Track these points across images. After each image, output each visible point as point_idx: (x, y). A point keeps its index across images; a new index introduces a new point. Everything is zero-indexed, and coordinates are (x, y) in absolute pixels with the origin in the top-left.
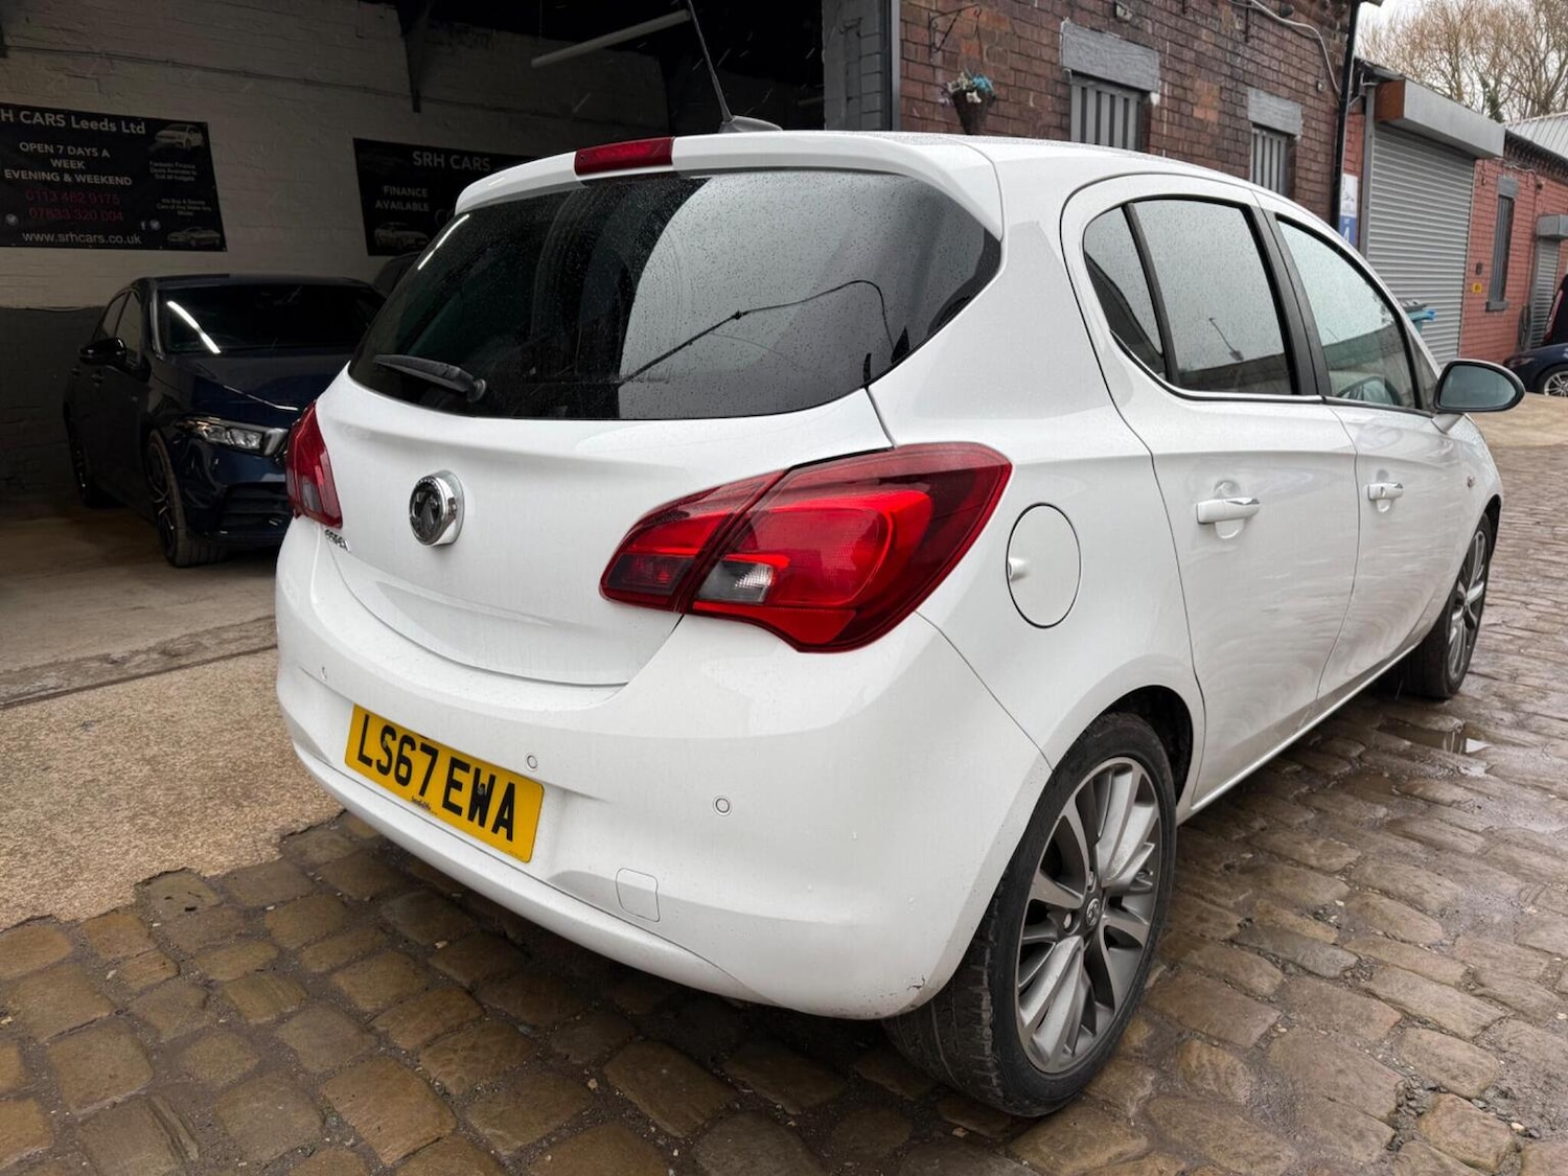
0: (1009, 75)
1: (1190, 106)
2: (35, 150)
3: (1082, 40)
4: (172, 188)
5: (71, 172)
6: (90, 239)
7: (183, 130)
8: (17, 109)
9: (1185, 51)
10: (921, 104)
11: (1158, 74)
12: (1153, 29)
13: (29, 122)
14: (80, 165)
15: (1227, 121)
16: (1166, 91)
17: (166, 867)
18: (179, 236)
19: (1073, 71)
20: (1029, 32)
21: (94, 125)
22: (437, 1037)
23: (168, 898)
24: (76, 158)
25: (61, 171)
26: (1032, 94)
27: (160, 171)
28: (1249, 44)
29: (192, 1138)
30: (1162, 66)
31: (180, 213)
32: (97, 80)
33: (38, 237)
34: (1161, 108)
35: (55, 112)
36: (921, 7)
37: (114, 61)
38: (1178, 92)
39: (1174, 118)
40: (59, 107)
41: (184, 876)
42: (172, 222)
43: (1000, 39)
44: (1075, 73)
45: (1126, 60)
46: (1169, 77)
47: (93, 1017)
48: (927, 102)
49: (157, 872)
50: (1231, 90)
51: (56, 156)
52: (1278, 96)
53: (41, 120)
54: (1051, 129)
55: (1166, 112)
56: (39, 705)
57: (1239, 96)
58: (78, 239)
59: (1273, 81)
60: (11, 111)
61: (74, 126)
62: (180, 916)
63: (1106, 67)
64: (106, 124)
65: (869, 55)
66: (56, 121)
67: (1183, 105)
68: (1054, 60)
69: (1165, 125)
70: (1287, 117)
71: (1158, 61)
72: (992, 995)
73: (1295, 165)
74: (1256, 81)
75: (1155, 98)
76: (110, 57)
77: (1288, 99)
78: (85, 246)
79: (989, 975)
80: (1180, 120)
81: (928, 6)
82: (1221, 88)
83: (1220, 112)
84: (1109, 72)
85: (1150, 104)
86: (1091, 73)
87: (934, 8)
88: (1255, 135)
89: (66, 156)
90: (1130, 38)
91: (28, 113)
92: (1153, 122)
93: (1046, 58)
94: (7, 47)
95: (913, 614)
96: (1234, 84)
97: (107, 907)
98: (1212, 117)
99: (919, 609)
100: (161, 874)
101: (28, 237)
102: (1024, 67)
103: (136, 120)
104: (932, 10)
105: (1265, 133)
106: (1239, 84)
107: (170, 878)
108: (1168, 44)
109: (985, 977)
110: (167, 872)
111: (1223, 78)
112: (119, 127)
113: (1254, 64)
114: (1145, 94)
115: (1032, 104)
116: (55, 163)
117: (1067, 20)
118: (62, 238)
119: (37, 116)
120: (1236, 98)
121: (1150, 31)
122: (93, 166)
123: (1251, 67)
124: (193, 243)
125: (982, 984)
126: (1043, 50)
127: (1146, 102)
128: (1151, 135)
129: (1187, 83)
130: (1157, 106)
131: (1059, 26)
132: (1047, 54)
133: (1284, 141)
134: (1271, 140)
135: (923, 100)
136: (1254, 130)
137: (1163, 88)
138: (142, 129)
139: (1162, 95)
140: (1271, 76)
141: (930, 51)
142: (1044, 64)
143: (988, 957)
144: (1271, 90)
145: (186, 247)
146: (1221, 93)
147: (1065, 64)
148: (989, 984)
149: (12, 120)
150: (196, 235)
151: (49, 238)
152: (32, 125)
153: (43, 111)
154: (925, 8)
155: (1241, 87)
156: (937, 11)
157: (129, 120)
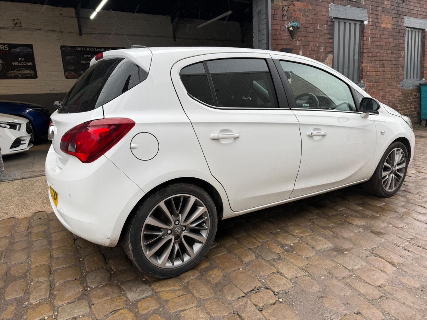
0: (311, 20)
1: (380, 24)
2: (87, 56)
3: (338, 8)
8: (84, 47)
9: (378, 8)
10: (279, 31)
11: (367, 15)
12: (365, 3)
13: (86, 50)
15: (395, 27)
16: (370, 20)
17: (42, 210)
19: (334, 17)
20: (318, 8)
21: (100, 50)
22: (61, 247)
23: (38, 216)
26: (319, 25)
28: (405, 3)
29: (4, 258)
30: (369, 13)
32: (101, 39)
34: (368, 25)
35: (92, 47)
36: (280, 5)
37: (105, 35)
38: (375, 20)
39: (373, 28)
40: (93, 46)
41: (44, 212)
43: (307, 11)
44: (335, 18)
45: (354, 13)
46: (371, 16)
47: (6, 236)
48: (282, 30)
49: (39, 211)
50: (397, 18)
52: (417, 18)
53: (89, 50)
54: (326, 34)
55: (370, 26)
56: (41, 177)
57: (401, 19)
59: (415, 14)
60: (82, 48)
61: (96, 50)
62: (37, 220)
63: (347, 15)
64: (102, 49)
65: (263, 19)
66: (92, 50)
67: (377, 24)
68: (327, 15)
69: (370, 30)
70: (422, 24)
71: (367, 12)
72: (131, 243)
73: (425, 39)
74: (408, 14)
75: (366, 23)
76: (104, 34)
77: (422, 18)
79: (130, 239)
80: (376, 28)
81: (282, 4)
82: (393, 17)
83: (392, 24)
84: (348, 17)
85: (364, 24)
86: (341, 17)
87: (284, 5)
88: (408, 30)
90: (356, 6)
91: (86, 48)
92: (365, 30)
93: (324, 15)
94: (82, 34)
95: (103, 155)
96: (399, 16)
97: (26, 216)
98: (389, 26)
99: (105, 154)
100: (39, 212)
102: (316, 18)
103: (109, 48)
104: (283, 5)
105: (412, 29)
106: (400, 16)
107: (41, 212)
108: (371, 6)
109: (129, 239)
110: (41, 211)
111: (394, 14)
113: (407, 9)
114: (362, 22)
115: (319, 28)
117: (332, 3)
119: (88, 49)
120: (399, 20)
121: (364, 3)
123: (406, 10)
125: (129, 241)
126: (323, 13)
127: (363, 24)
128: (364, 33)
129: (379, 17)
130: (367, 25)
131: (329, 5)
132: (324, 13)
133: (420, 32)
134: (415, 31)
135: (281, 30)
136: (407, 29)
137: (369, 19)
139: (369, 21)
140: (414, 12)
141: (283, 17)
142: (323, 16)
143: (130, 235)
144: (415, 16)
146: (393, 19)
147: (331, 16)
148: (130, 241)
149: (83, 50)
152: (87, 51)
153: (89, 47)
154: (281, 5)
155: (401, 17)
156: (285, 5)
157: (107, 48)
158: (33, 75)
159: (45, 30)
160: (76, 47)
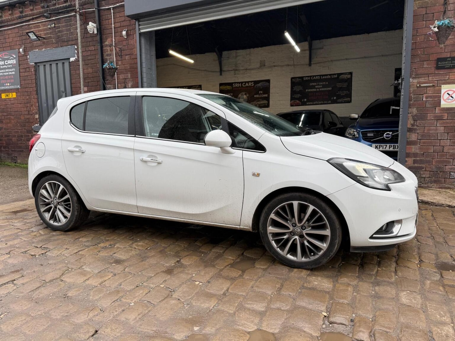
2: (313, 84)
4: (341, 89)
5: (319, 88)
6: (320, 103)
7: (346, 74)
14: (321, 86)
18: (340, 100)
21: (326, 77)
24: (321, 85)
25: (317, 88)
27: (339, 85)
31: (341, 95)
32: (328, 67)
33: (310, 103)
35: (318, 76)
37: (333, 62)
42: (339, 97)
51: (317, 85)
53: (315, 78)
58: (317, 103)
60: (309, 77)
61: (321, 78)
64: (328, 76)
66: (318, 78)
78: (318, 104)
89: (319, 85)
94: (312, 64)
101: (308, 103)
103: (335, 74)
112: (331, 77)
116: (316, 87)
118: (314, 103)
122: (324, 86)
124: (343, 102)
138: (336, 76)
145: (342, 103)
149: (309, 79)
150: (344, 100)
151: (312, 103)
153: (315, 76)
157: (333, 74)
158: (266, 105)
159: (281, 66)
160: (304, 77)
